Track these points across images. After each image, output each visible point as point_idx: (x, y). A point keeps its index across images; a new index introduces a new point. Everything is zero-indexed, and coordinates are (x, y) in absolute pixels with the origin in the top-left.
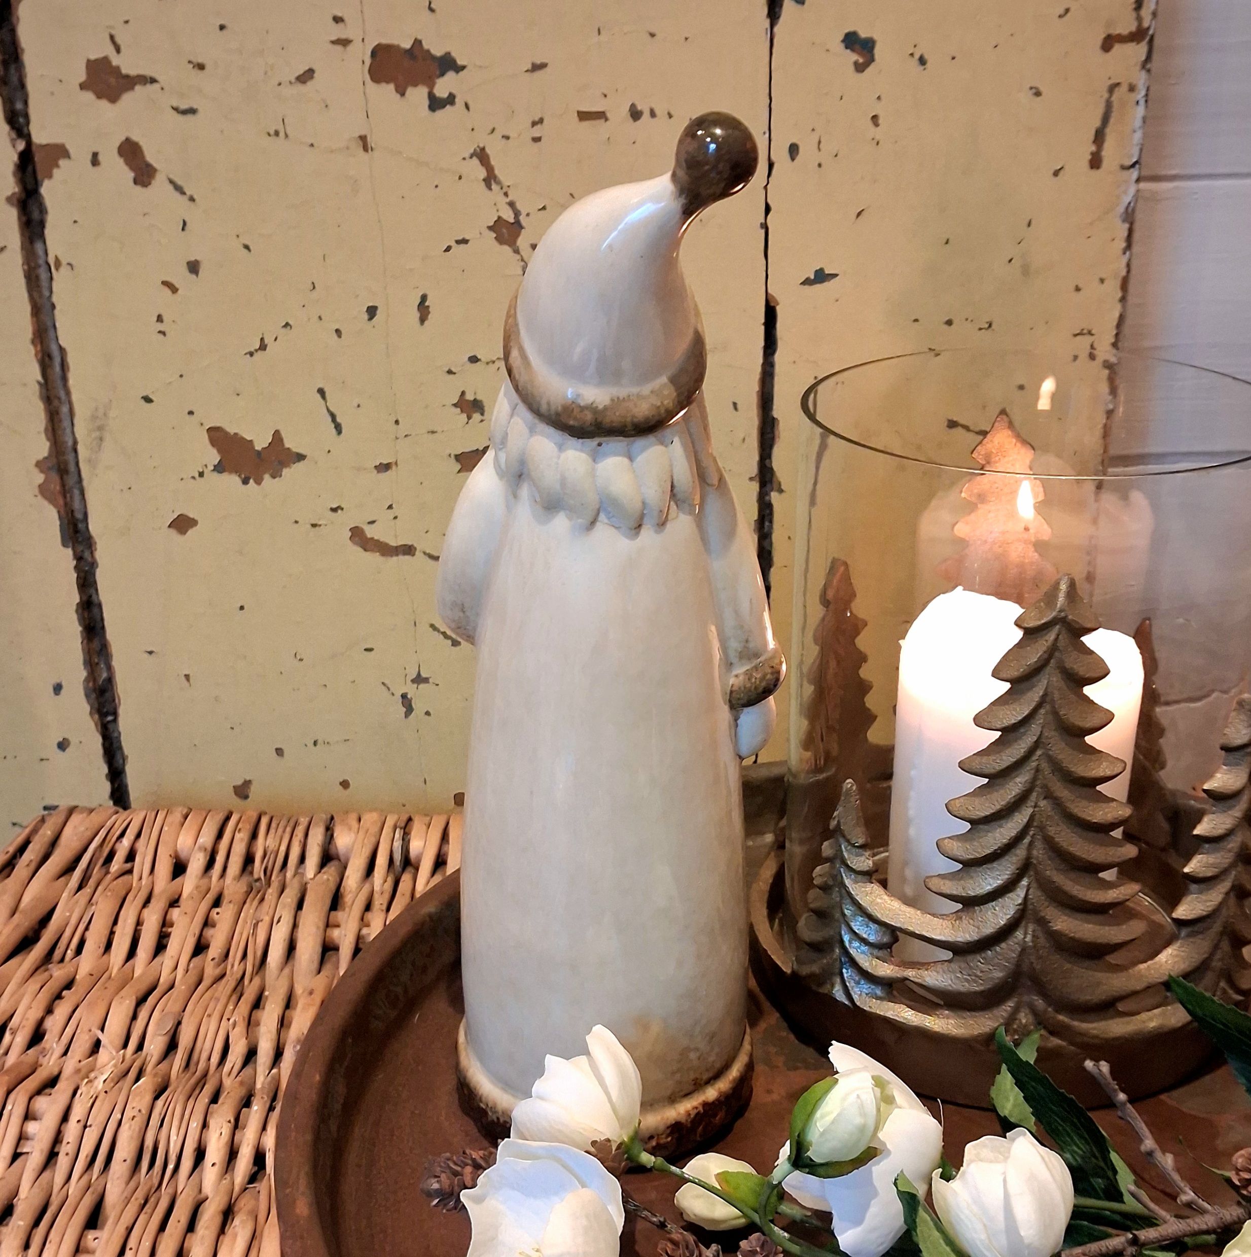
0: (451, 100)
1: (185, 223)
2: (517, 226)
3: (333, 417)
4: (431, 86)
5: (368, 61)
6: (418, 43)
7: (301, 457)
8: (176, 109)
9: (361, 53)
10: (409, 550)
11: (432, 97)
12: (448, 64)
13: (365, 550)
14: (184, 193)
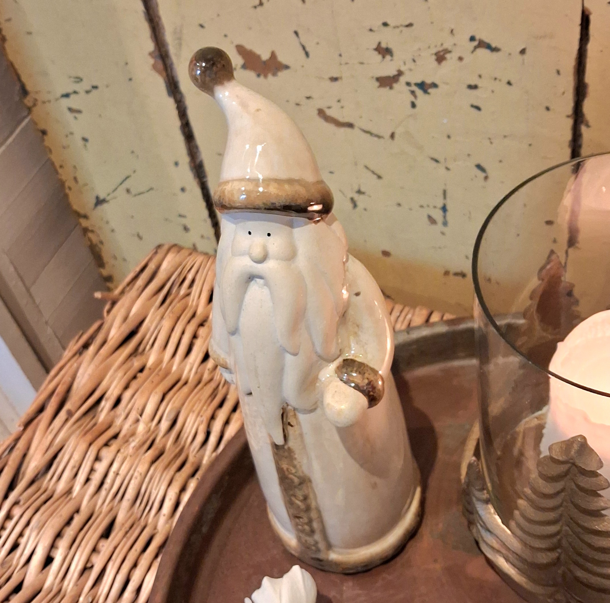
3: (304, 48)
7: (287, 67)
10: (350, 125)
13: (327, 122)
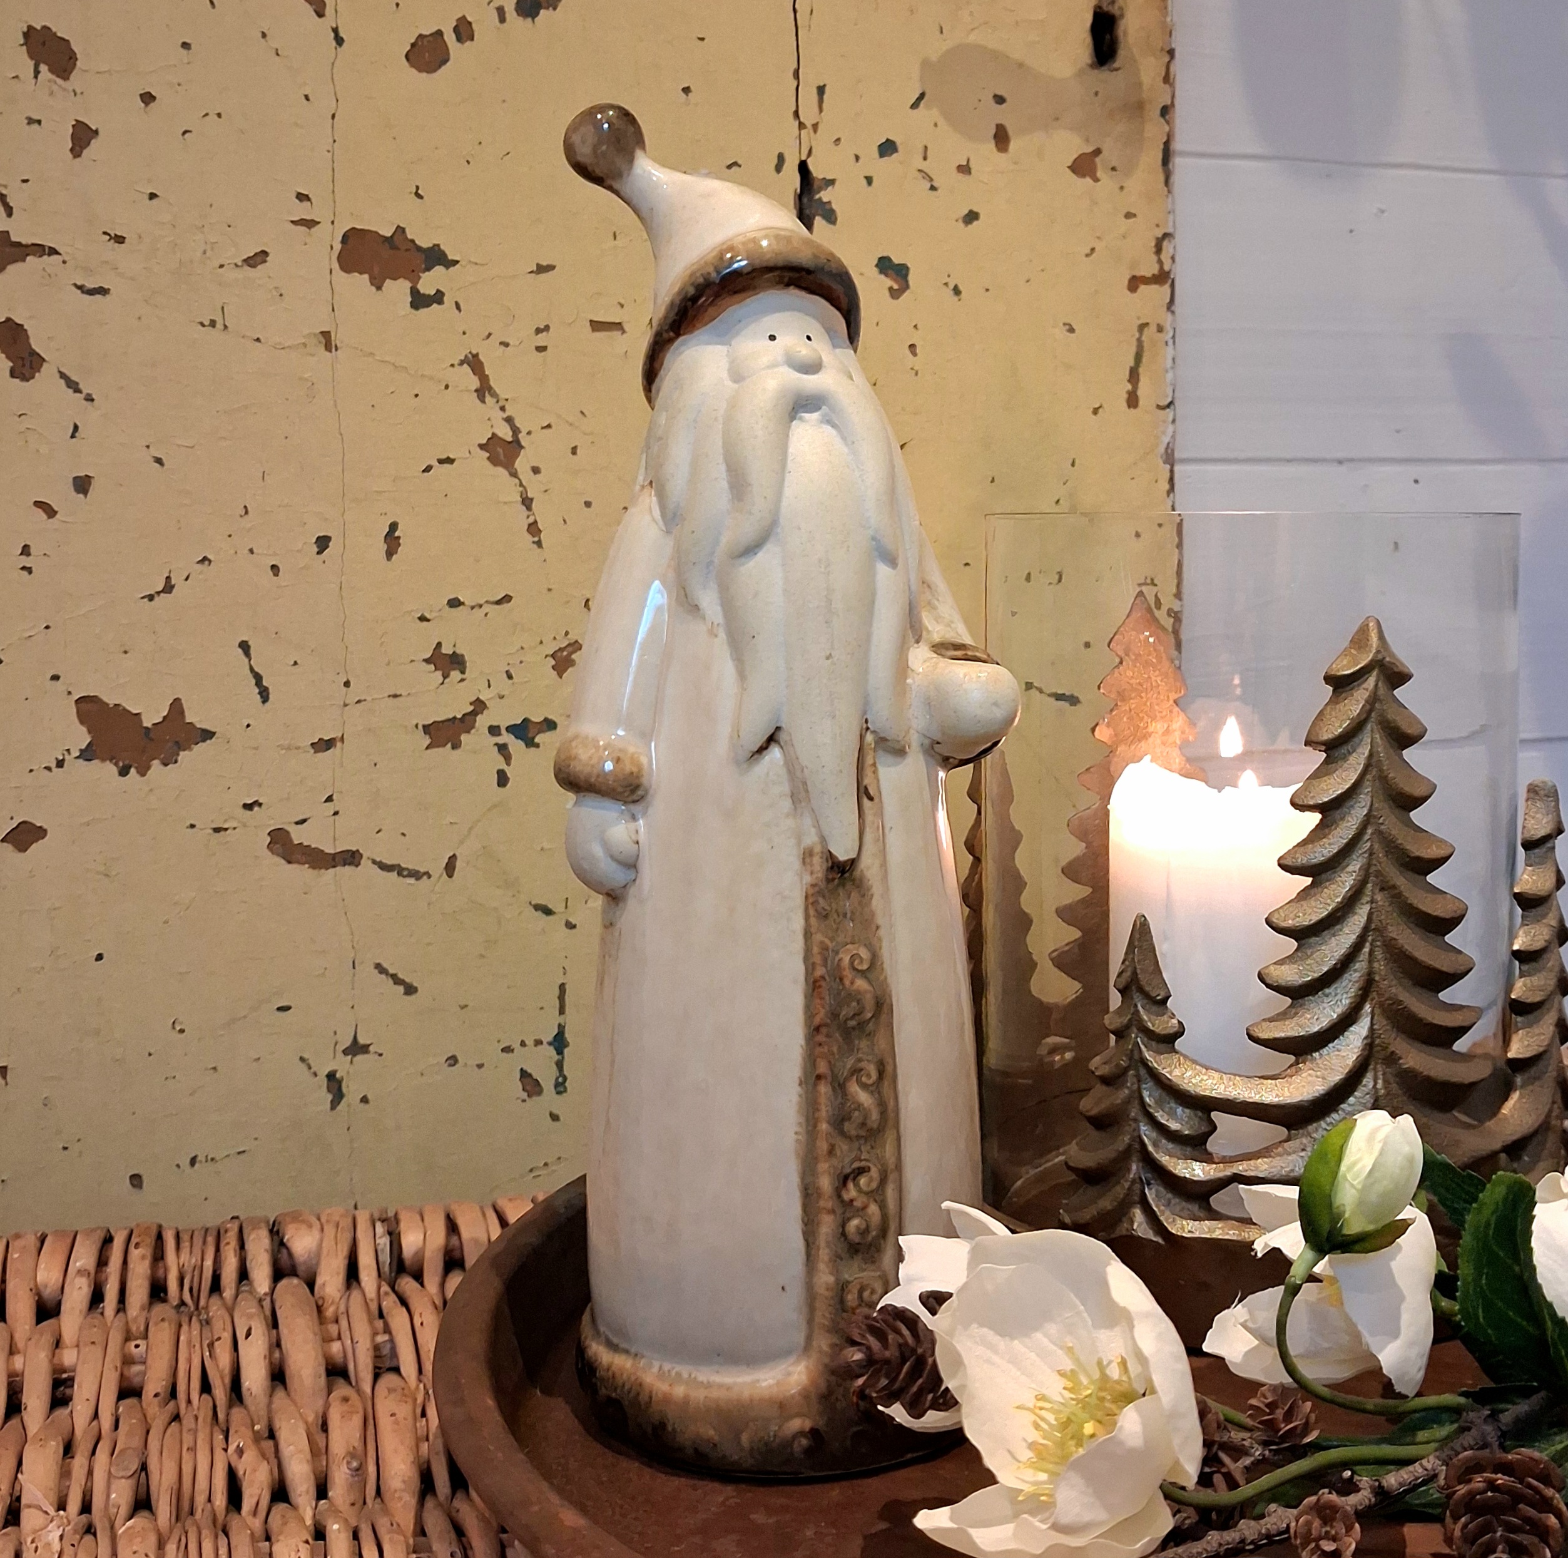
0: (438, 298)
1: (76, 428)
2: (515, 446)
3: (258, 679)
4: (415, 280)
5: (338, 247)
6: (400, 230)
7: (207, 735)
8: (80, 288)
9: (329, 238)
10: (351, 858)
11: (414, 292)
12: (436, 257)
13: (289, 862)
14: (78, 390)
